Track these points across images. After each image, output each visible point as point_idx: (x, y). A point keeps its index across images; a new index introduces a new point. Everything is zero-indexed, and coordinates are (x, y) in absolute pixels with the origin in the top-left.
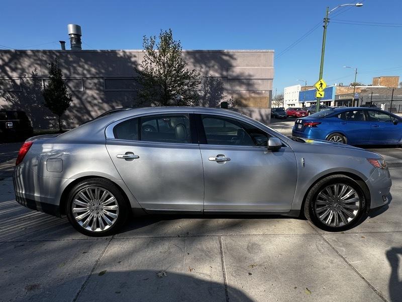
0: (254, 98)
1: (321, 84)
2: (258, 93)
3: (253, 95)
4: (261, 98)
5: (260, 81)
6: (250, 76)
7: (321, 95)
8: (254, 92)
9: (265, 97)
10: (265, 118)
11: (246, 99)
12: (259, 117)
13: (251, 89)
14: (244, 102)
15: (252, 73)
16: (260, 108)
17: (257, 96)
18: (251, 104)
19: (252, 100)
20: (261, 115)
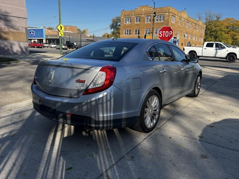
0: (13, 33)
1: (61, 27)
2: (16, 29)
3: (11, 30)
4: (19, 33)
5: (16, 19)
6: (6, 13)
7: (62, 35)
8: (12, 27)
9: (23, 33)
10: (24, 50)
11: (5, 33)
12: (19, 50)
13: (9, 24)
14: (4, 35)
15: (8, 10)
16: (19, 42)
17: (15, 31)
18: (11, 38)
19: (11, 33)
20: (21, 48)
